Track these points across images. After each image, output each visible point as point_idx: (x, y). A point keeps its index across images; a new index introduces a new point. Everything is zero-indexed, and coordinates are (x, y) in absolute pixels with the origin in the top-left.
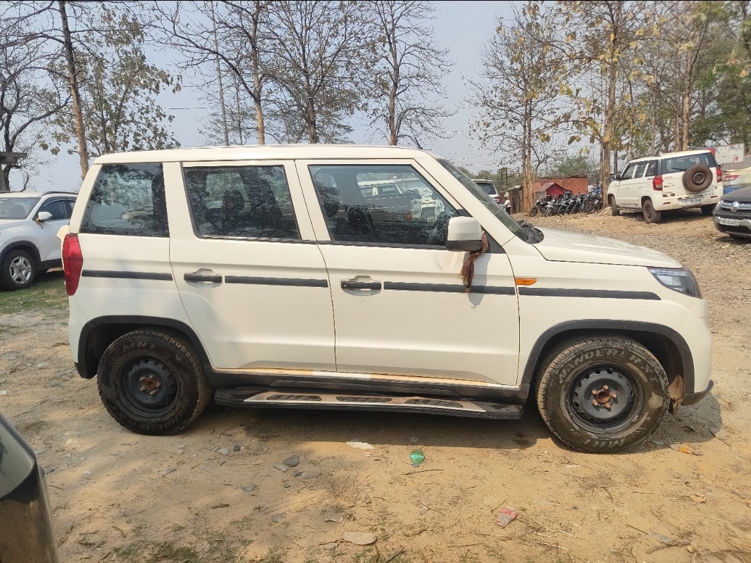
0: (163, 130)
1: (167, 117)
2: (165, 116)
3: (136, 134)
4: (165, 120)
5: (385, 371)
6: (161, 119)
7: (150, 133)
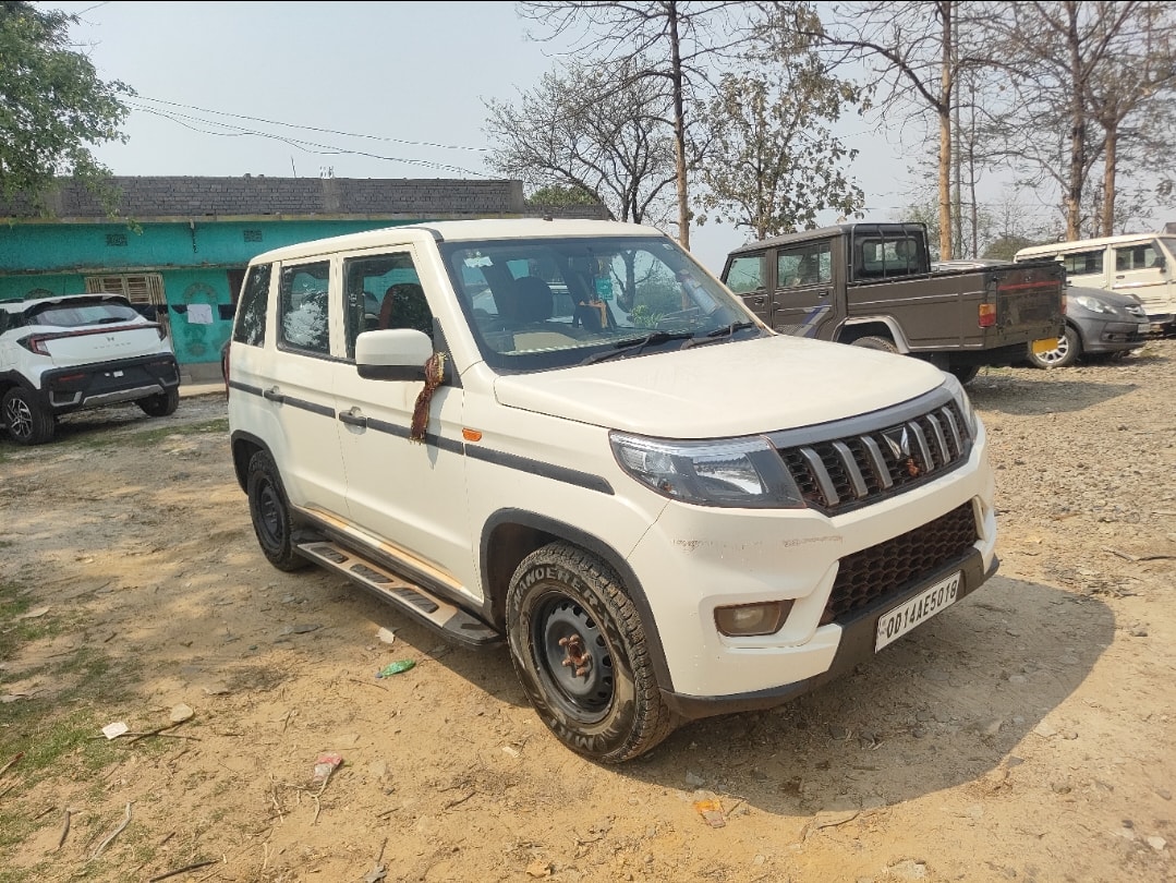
0: (839, 174)
1: (848, 154)
2: (844, 153)
3: (801, 186)
4: (845, 158)
5: (393, 543)
6: (838, 158)
7: (820, 182)
